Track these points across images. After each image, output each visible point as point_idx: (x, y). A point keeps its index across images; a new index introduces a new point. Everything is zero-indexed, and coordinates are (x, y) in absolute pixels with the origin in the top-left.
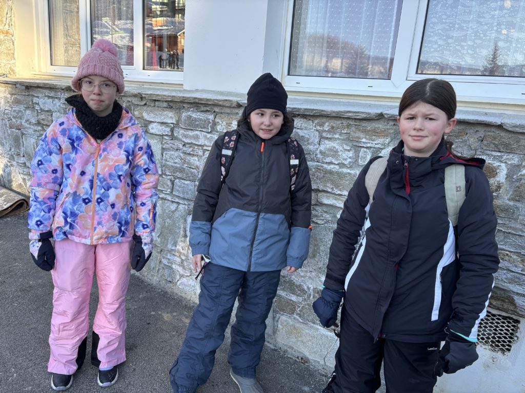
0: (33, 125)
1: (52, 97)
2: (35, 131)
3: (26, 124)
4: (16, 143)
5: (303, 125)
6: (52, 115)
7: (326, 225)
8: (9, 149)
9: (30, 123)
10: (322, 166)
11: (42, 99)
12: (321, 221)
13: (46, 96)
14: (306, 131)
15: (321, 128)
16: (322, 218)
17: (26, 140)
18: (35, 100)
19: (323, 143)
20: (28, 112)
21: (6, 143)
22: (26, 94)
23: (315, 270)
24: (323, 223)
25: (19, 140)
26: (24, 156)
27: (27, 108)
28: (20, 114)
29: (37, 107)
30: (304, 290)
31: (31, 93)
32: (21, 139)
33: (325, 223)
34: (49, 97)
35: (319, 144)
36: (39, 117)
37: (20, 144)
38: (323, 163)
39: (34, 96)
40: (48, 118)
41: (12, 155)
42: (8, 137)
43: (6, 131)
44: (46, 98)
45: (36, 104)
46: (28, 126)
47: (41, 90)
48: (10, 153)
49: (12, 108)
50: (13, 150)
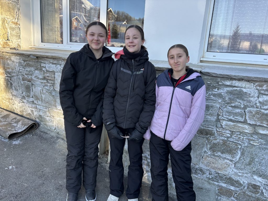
0: (40, 79)
1: (55, 64)
2: (42, 83)
3: (35, 79)
4: (27, 89)
5: (247, 86)
6: (54, 74)
7: (260, 146)
8: (21, 93)
9: (38, 78)
10: (261, 111)
11: (47, 65)
12: (257, 144)
13: (50, 63)
14: (248, 90)
15: (261, 88)
16: (257, 142)
17: (35, 88)
18: (42, 65)
19: (261, 97)
20: (36, 71)
21: (20, 89)
22: (36, 61)
23: (250, 172)
24: (258, 145)
25: (30, 87)
26: (32, 97)
27: (37, 69)
28: (31, 73)
29: (44, 69)
30: (241, 184)
31: (39, 61)
32: (31, 87)
33: (260, 145)
34: (53, 63)
35: (258, 97)
36: (45, 75)
37: (30, 90)
38: (261, 109)
39: (41, 62)
40: (52, 76)
41: (23, 96)
42: (21, 86)
43: (20, 82)
44: (51, 64)
45: (43, 67)
46: (37, 80)
47: (47, 59)
48: (22, 95)
49: (24, 68)
50: (24, 93)
